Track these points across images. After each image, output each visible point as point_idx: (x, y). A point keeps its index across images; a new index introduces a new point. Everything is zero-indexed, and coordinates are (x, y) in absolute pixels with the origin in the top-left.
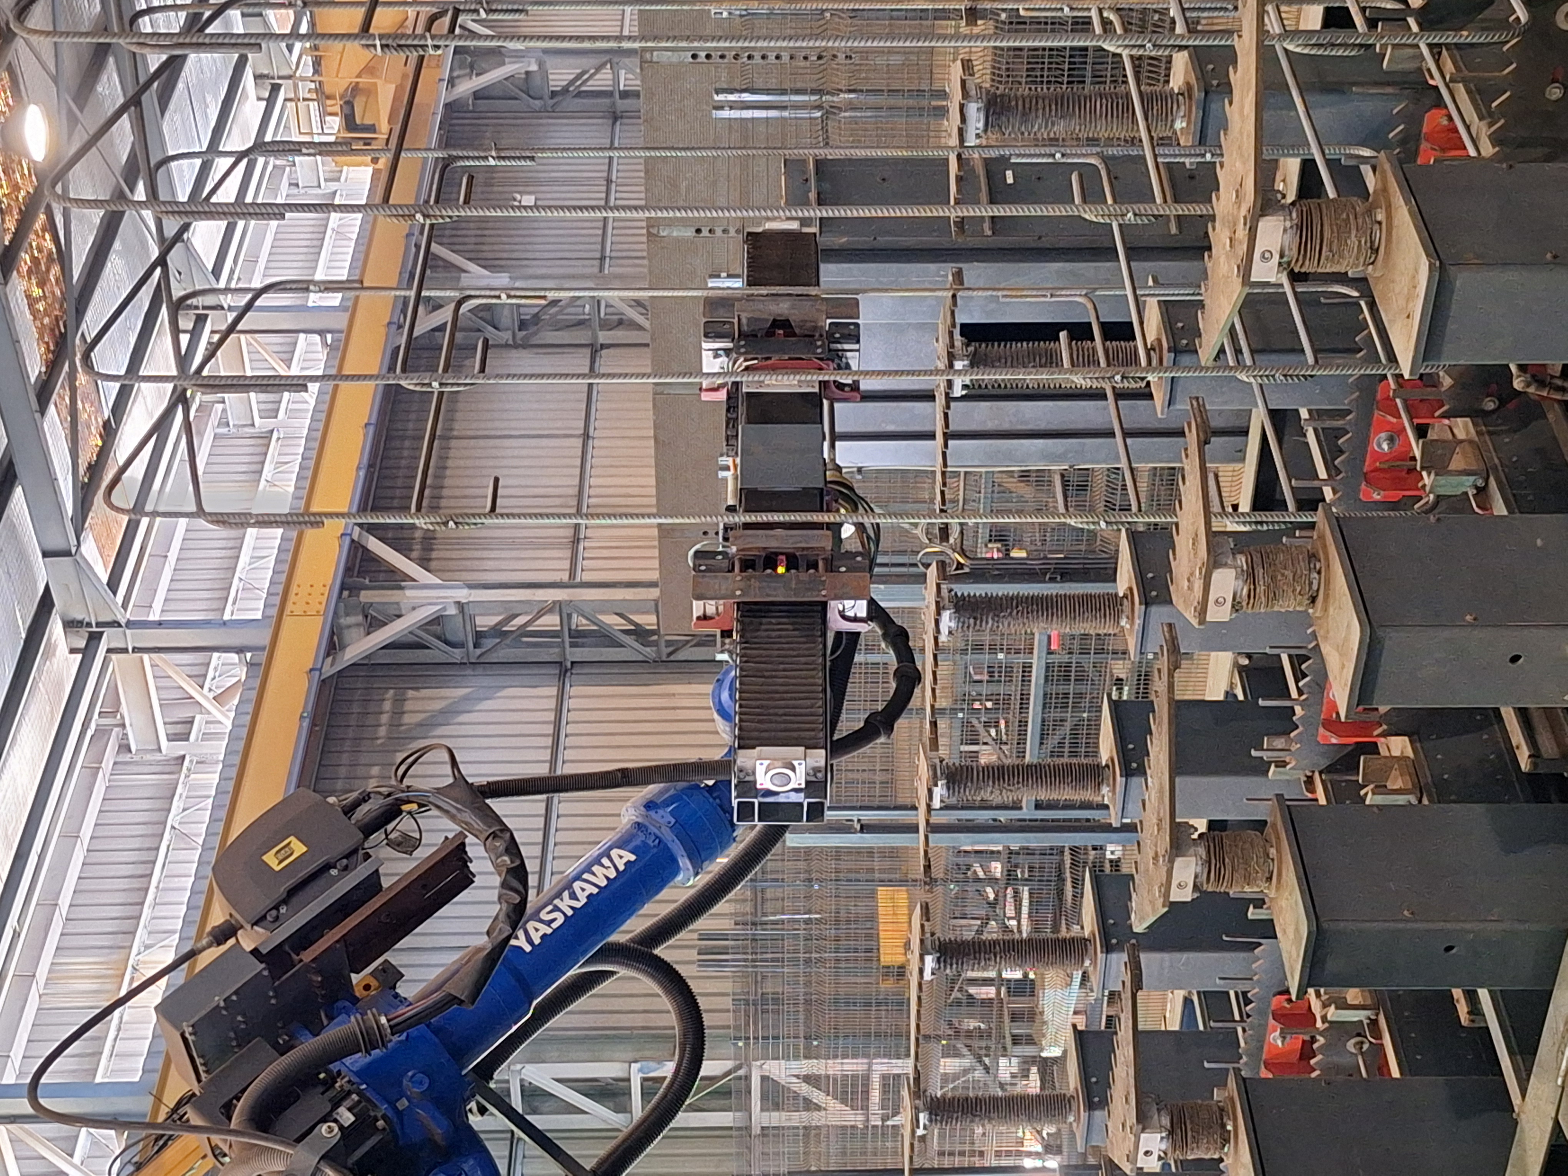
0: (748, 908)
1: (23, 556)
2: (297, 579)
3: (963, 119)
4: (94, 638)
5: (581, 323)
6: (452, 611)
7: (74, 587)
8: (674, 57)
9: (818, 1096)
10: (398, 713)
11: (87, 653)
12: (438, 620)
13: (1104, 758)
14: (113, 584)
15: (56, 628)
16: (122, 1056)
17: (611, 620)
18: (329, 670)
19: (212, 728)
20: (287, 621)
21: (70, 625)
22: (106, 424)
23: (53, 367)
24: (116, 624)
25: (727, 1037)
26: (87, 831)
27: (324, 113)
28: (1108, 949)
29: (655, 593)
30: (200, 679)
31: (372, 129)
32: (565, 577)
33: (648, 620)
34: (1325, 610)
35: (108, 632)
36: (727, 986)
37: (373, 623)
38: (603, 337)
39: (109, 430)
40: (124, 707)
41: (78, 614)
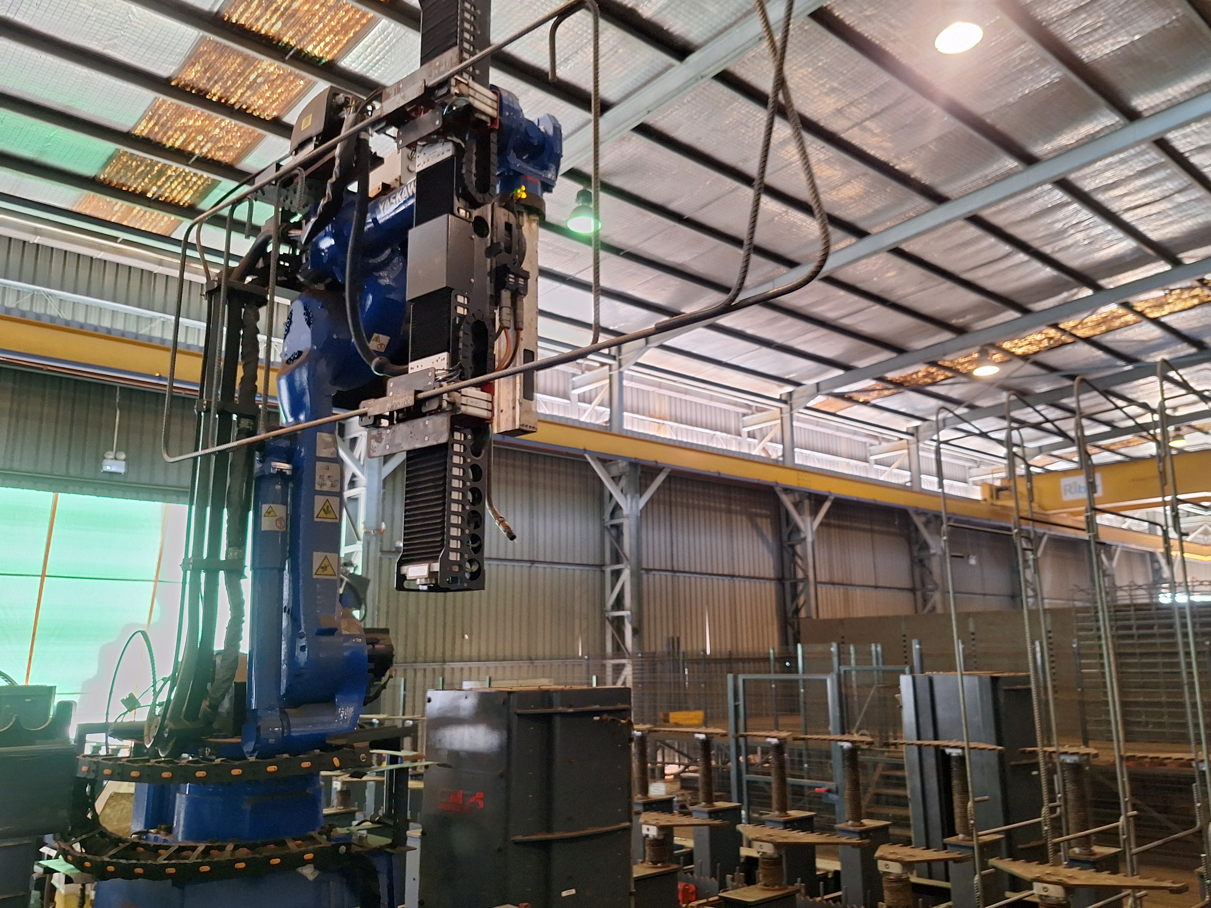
1: (817, 375)
2: (813, 476)
4: (785, 402)
5: (924, 585)
6: (802, 536)
7: (805, 394)
10: (761, 516)
11: (780, 400)
12: (798, 530)
13: (790, 812)
14: (807, 408)
15: (789, 388)
16: (632, 421)
17: (802, 600)
18: (777, 489)
19: (752, 447)
20: (793, 472)
21: (790, 394)
22: (868, 402)
23: (891, 382)
24: (791, 409)
26: (713, 404)
28: (710, 812)
29: (814, 616)
30: (772, 441)
32: (819, 580)
33: (803, 614)
35: (788, 407)
36: (659, 649)
37: (796, 505)
38: (918, 594)
39: (866, 403)
40: (759, 414)
41: (795, 396)
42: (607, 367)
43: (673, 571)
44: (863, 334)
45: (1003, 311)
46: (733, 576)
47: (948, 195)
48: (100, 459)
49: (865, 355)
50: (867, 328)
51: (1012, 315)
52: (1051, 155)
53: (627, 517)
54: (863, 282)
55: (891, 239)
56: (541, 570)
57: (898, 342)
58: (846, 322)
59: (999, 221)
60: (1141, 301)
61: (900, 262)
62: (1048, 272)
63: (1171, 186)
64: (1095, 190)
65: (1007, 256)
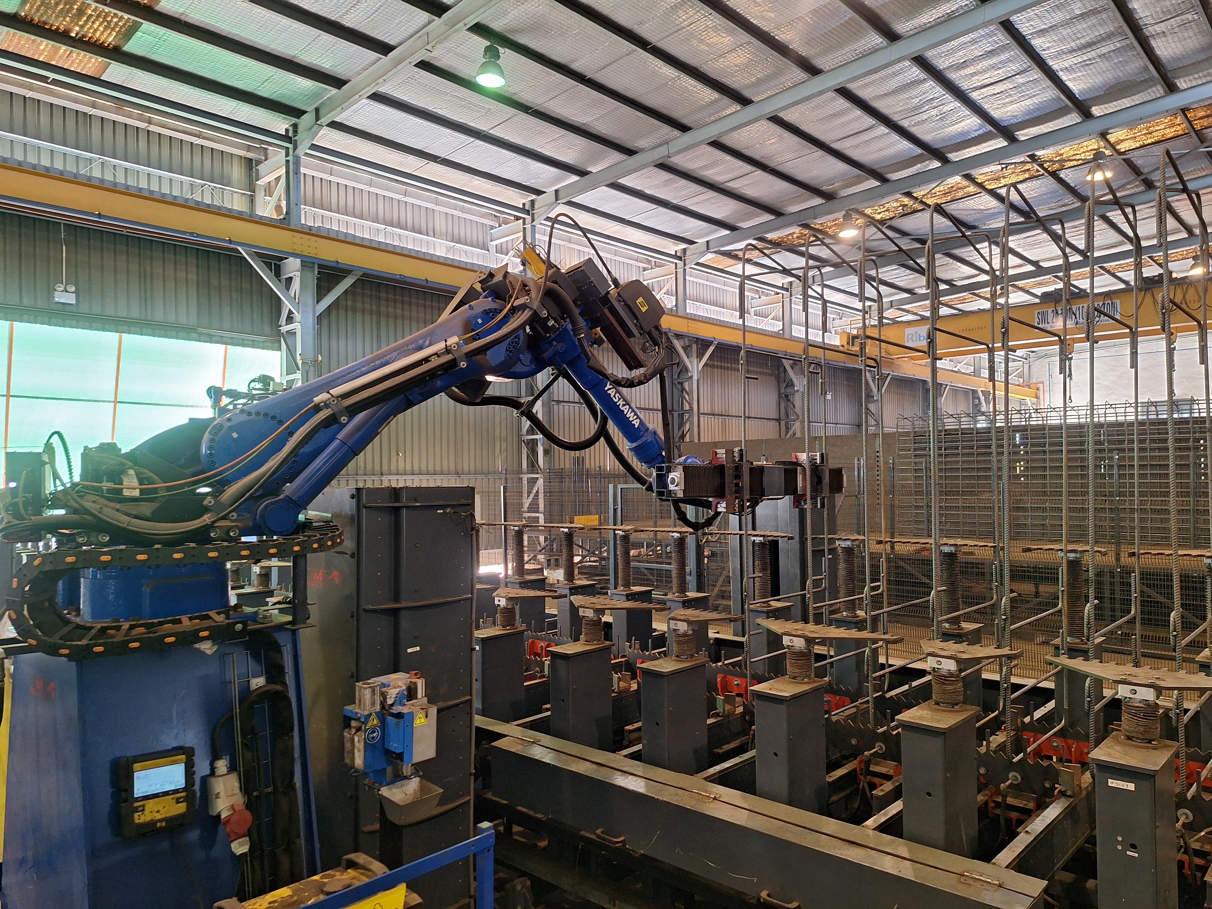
0: (593, 473)
1: (707, 234)
2: (700, 324)
3: (845, 540)
4: (680, 258)
5: (788, 416)
6: (690, 374)
7: (697, 251)
8: (877, 445)
9: (532, 496)
11: (675, 256)
12: (687, 370)
13: (632, 588)
14: (698, 264)
15: (684, 246)
17: (687, 426)
18: (670, 334)
20: (685, 321)
21: (684, 250)
22: (751, 260)
23: (770, 242)
24: (685, 265)
25: (550, 466)
27: (858, 329)
28: (571, 589)
29: (696, 441)
30: (667, 293)
31: (853, 345)
32: (702, 411)
33: (687, 439)
34: (674, 660)
35: (682, 263)
36: (567, 466)
37: (685, 349)
38: (783, 423)
40: (658, 269)
41: (688, 253)
42: (521, 221)
44: (746, 197)
45: (868, 179)
47: (821, 67)
48: (50, 291)
49: (747, 217)
50: (751, 192)
51: (874, 183)
52: (911, 33)
54: (747, 148)
55: (770, 108)
57: (777, 206)
58: (733, 185)
59: (864, 94)
60: (981, 173)
61: (779, 130)
62: (905, 145)
63: (1014, 67)
64: (948, 68)
65: (871, 128)
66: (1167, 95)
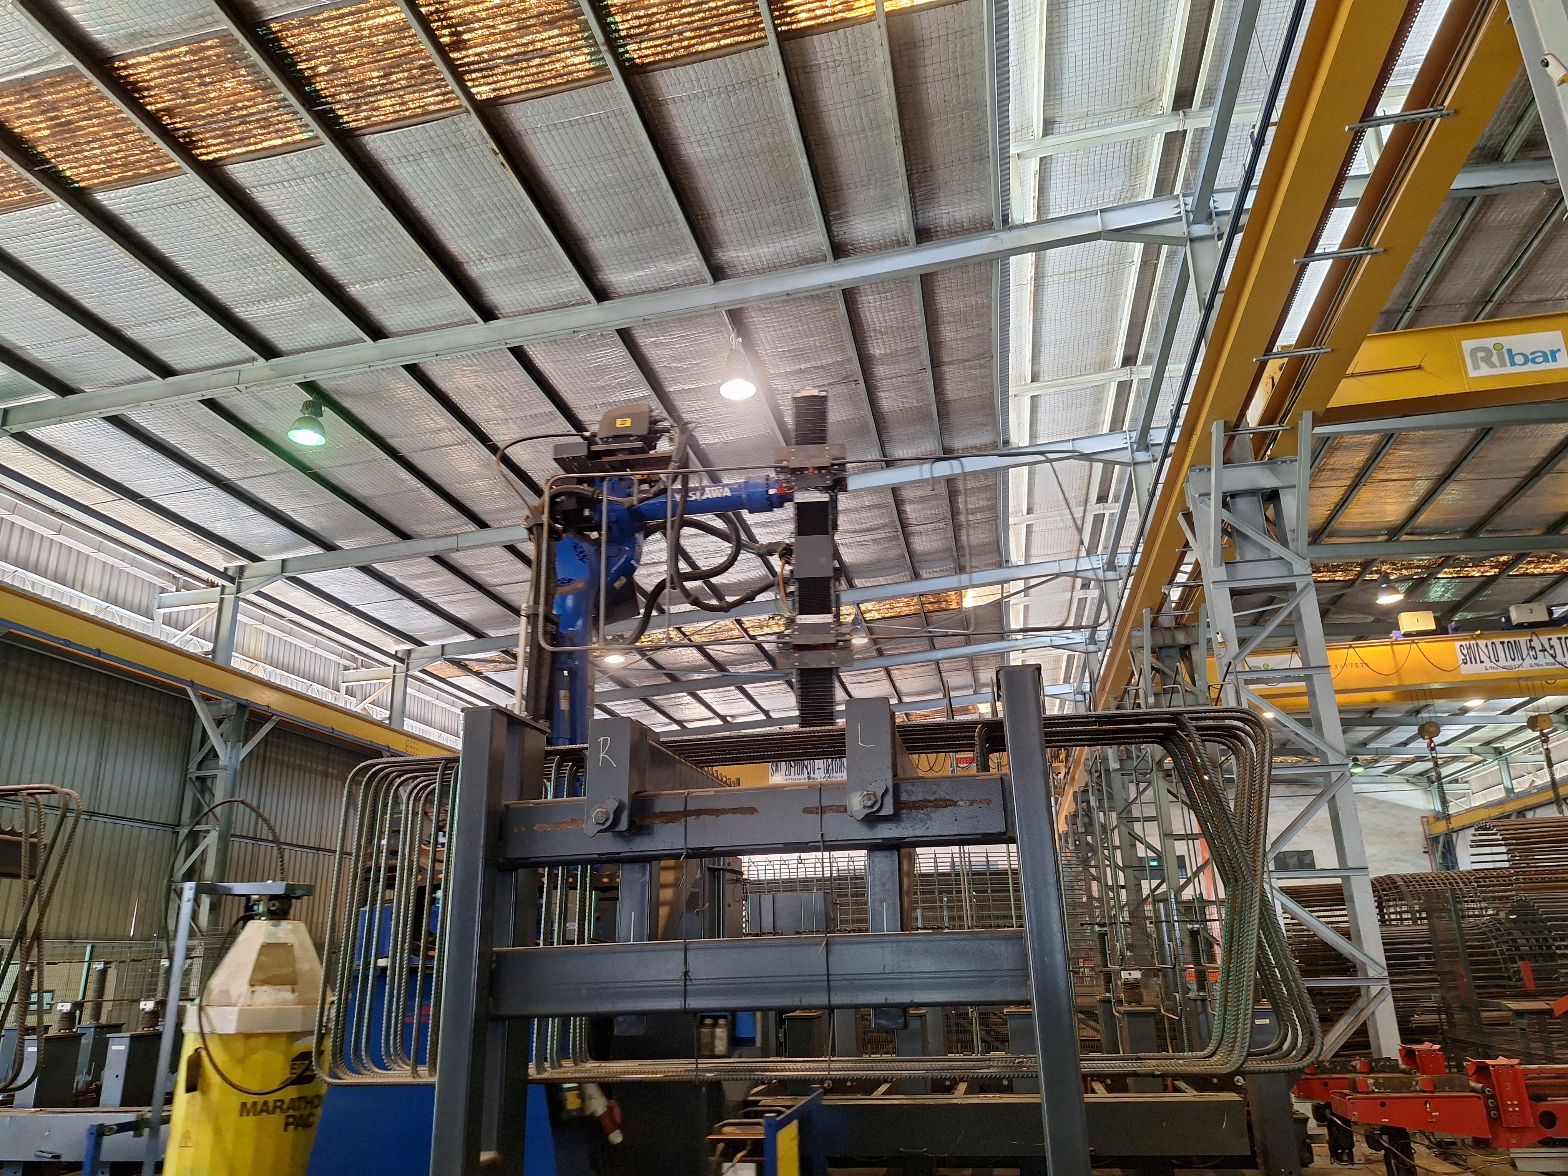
1: (445, 636)
2: (421, 744)
4: (402, 660)
7: (426, 655)
11: (396, 657)
15: (408, 646)
21: (409, 652)
22: (481, 673)
23: (513, 656)
24: (407, 670)
30: (376, 702)
35: (404, 667)
39: (478, 674)
40: (363, 670)
41: (413, 655)
42: (219, 589)
43: (254, 838)
46: (318, 849)
49: (501, 623)
53: (225, 768)
56: (100, 825)
66: (912, 580)
